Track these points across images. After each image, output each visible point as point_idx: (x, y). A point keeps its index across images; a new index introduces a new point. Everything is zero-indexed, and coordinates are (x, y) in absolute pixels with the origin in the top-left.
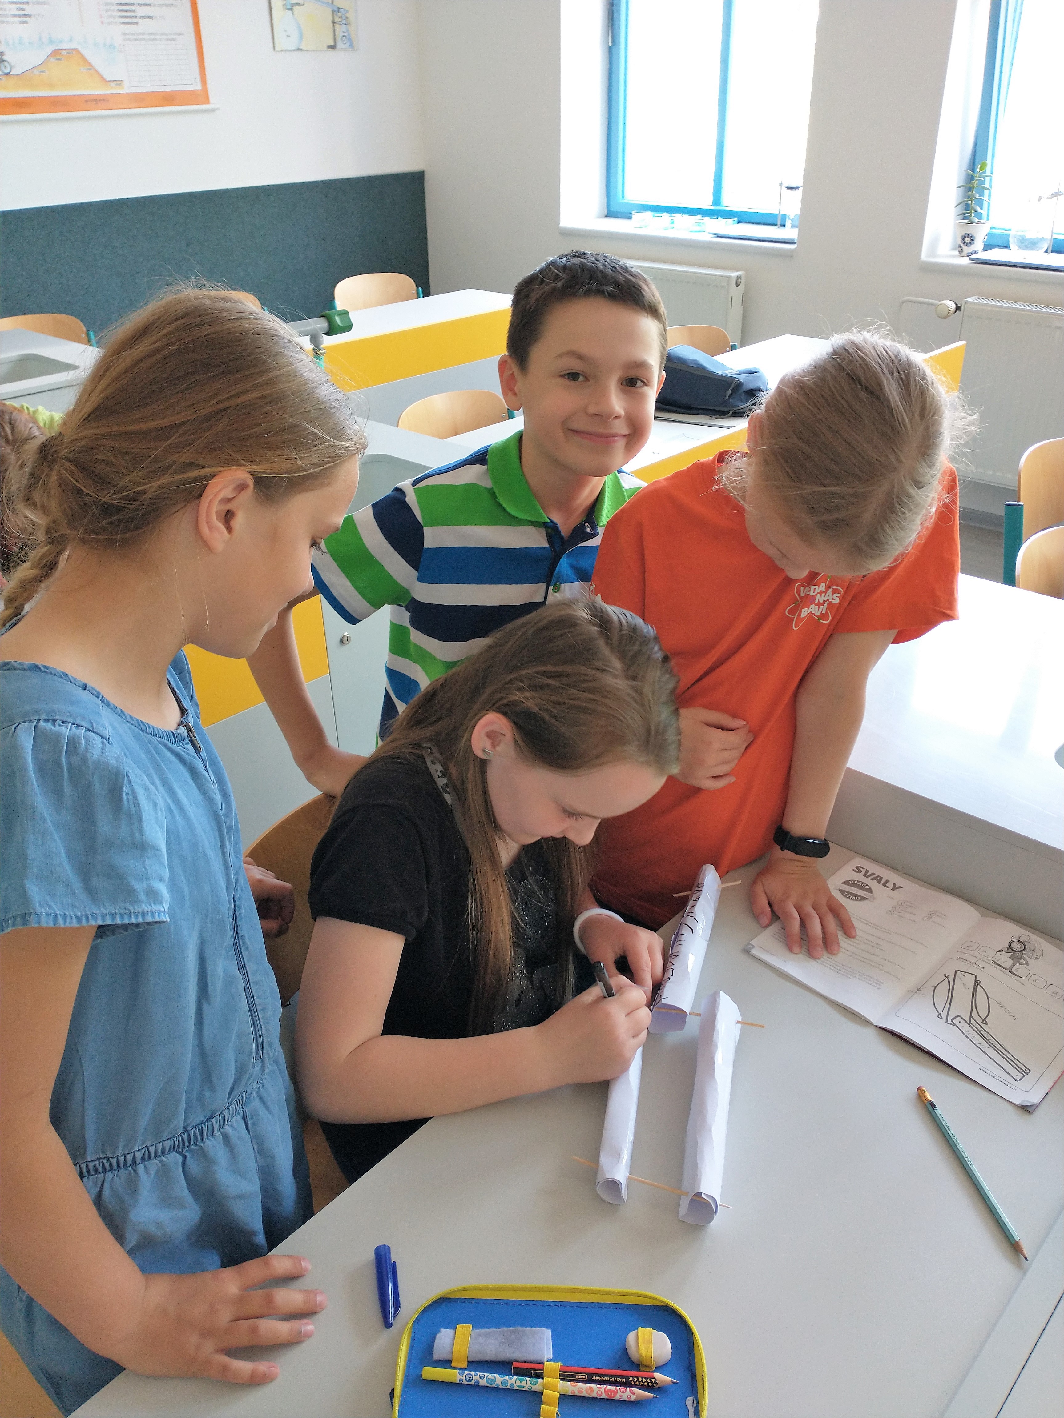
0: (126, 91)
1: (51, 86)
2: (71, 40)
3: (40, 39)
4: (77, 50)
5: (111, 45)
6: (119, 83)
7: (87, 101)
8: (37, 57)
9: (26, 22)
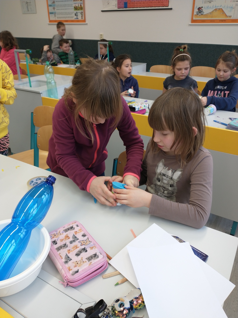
0: (232, 18)
1: (212, 17)
2: (221, 6)
3: (213, 6)
4: (222, 9)
5: (231, 7)
6: (230, 17)
7: (220, 21)
8: (210, 11)
9: (211, 3)
